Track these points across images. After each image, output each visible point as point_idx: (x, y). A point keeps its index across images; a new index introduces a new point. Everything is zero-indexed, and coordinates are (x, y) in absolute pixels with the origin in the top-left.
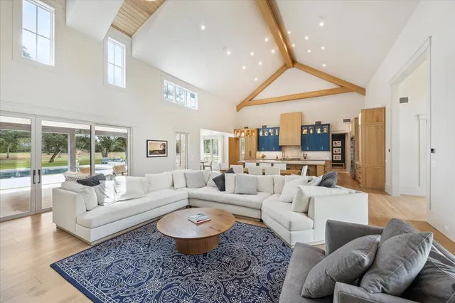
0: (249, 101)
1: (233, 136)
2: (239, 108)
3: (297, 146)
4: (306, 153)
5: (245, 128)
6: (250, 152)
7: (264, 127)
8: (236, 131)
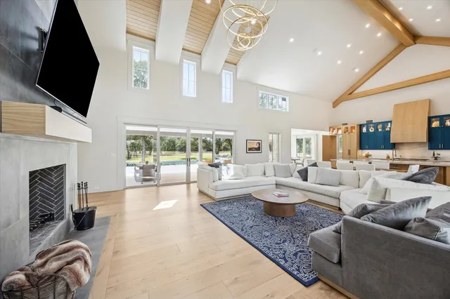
0: (350, 94)
1: (328, 133)
2: (335, 104)
3: (421, 144)
4: (437, 152)
5: (343, 124)
6: (349, 151)
7: (369, 122)
8: (331, 128)
